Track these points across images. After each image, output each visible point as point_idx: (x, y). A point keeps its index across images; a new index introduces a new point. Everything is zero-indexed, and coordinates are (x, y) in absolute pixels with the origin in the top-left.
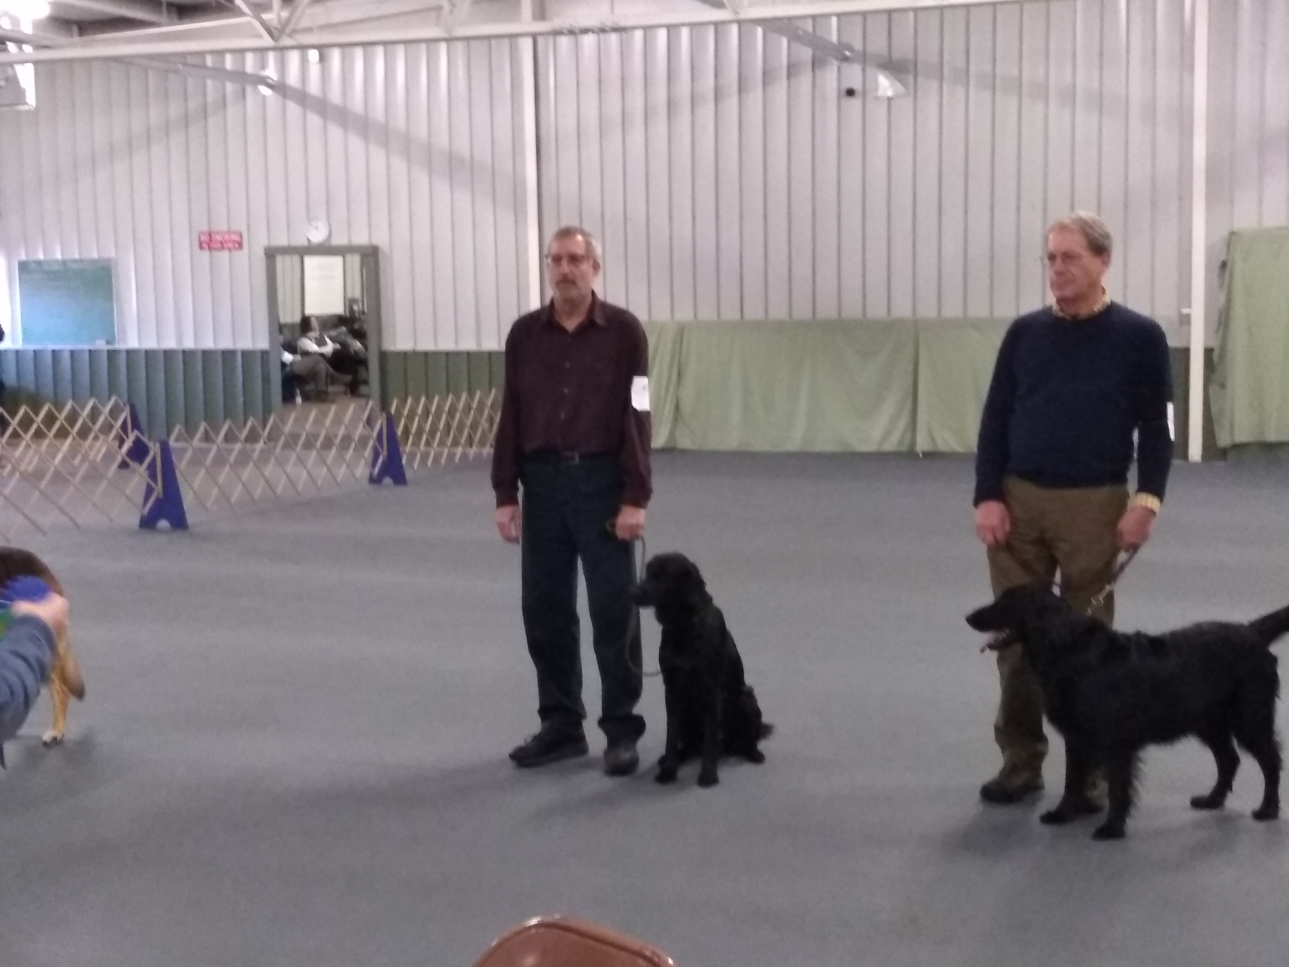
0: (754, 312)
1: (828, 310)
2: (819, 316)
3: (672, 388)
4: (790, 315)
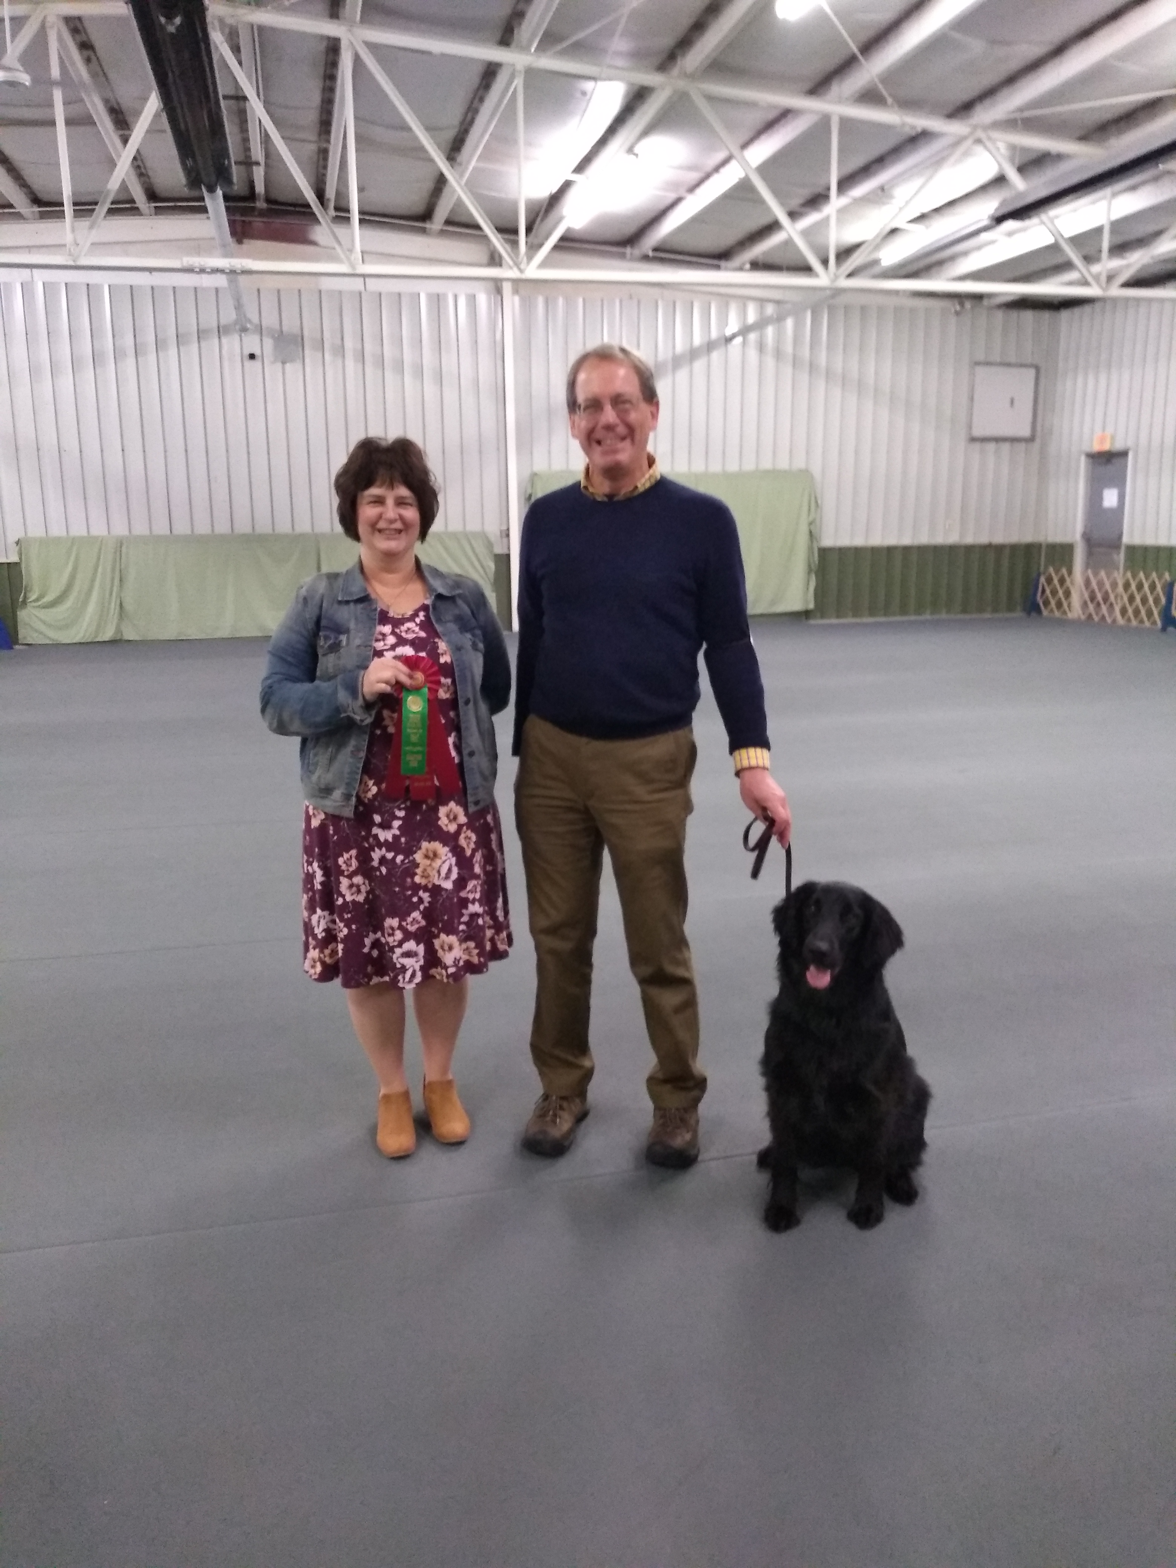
0: (182, 528)
1: (243, 526)
2: (236, 531)
3: (115, 589)
4: (213, 530)
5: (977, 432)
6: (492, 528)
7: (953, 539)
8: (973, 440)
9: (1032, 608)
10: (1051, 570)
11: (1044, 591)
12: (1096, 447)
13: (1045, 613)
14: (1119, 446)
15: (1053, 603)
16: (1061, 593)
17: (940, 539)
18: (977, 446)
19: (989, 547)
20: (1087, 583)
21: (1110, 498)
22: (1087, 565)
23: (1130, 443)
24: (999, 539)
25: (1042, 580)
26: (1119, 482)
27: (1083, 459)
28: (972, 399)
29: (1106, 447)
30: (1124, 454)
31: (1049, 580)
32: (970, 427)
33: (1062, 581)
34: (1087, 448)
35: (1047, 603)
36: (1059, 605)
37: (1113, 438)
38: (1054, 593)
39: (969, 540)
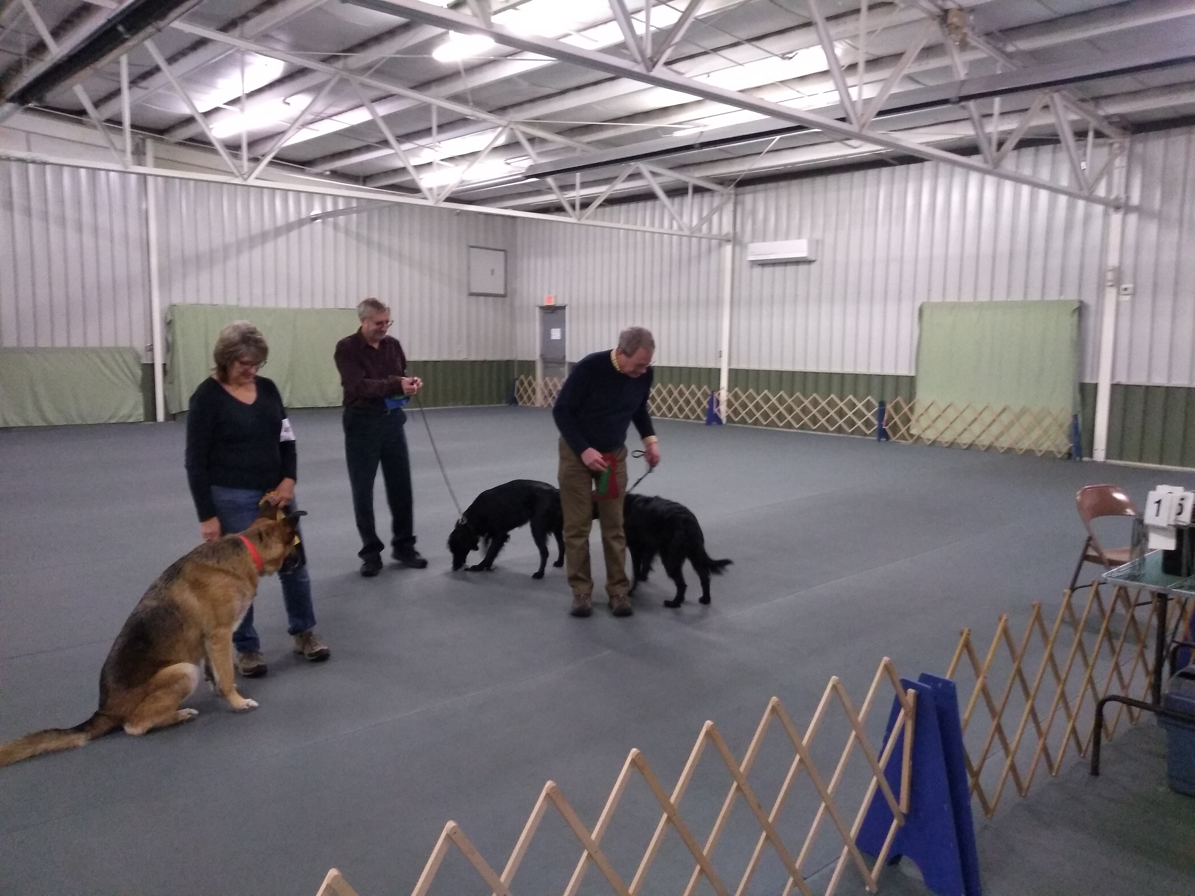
5: (474, 291)
6: (139, 345)
7: (462, 357)
8: (472, 294)
9: (513, 401)
10: (522, 377)
11: (519, 390)
12: (546, 303)
13: (520, 404)
14: (559, 303)
15: (525, 398)
16: (530, 391)
17: (455, 358)
18: (473, 298)
19: (484, 362)
20: (546, 385)
21: (556, 334)
22: (544, 376)
23: (566, 302)
24: (490, 358)
25: (517, 383)
26: (561, 324)
27: (537, 309)
28: (469, 268)
29: (552, 303)
30: (563, 308)
31: (522, 383)
32: (469, 285)
33: (530, 384)
34: (540, 304)
35: (521, 397)
36: (529, 398)
37: (556, 297)
38: (526, 391)
39: (473, 358)
